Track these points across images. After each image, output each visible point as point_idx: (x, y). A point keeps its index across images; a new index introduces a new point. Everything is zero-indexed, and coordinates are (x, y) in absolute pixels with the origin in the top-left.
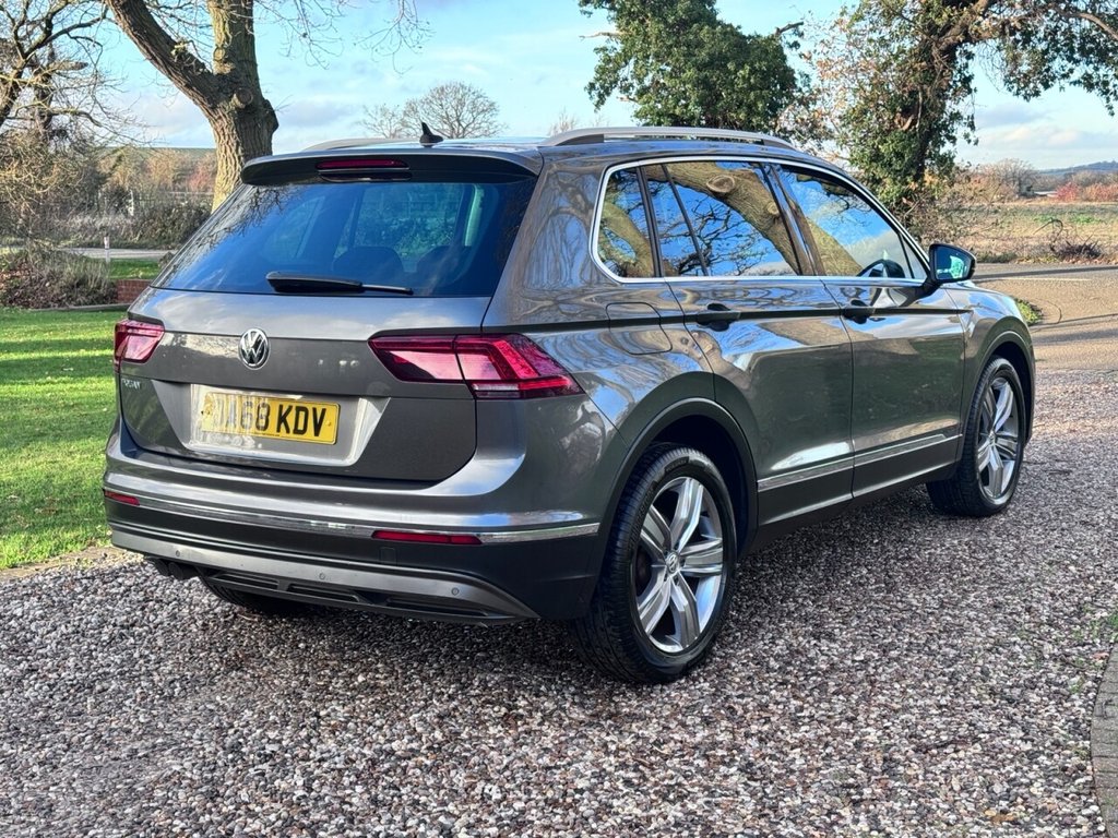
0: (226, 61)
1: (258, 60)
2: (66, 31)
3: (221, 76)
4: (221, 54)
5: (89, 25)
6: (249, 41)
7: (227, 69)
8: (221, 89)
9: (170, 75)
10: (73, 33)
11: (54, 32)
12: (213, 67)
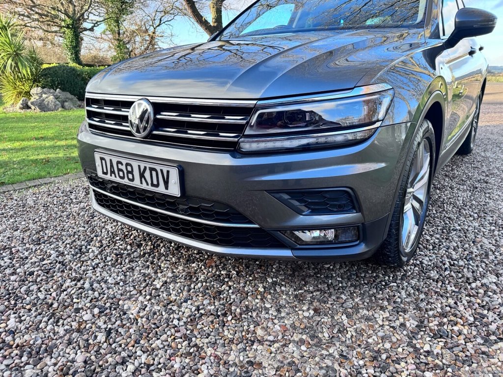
0: (215, 22)
1: (223, 22)
2: (164, 23)
3: (214, 26)
4: (214, 20)
5: (170, 21)
6: (221, 17)
7: (216, 24)
8: (214, 30)
9: (201, 26)
10: (166, 23)
11: (162, 22)
12: (212, 24)
